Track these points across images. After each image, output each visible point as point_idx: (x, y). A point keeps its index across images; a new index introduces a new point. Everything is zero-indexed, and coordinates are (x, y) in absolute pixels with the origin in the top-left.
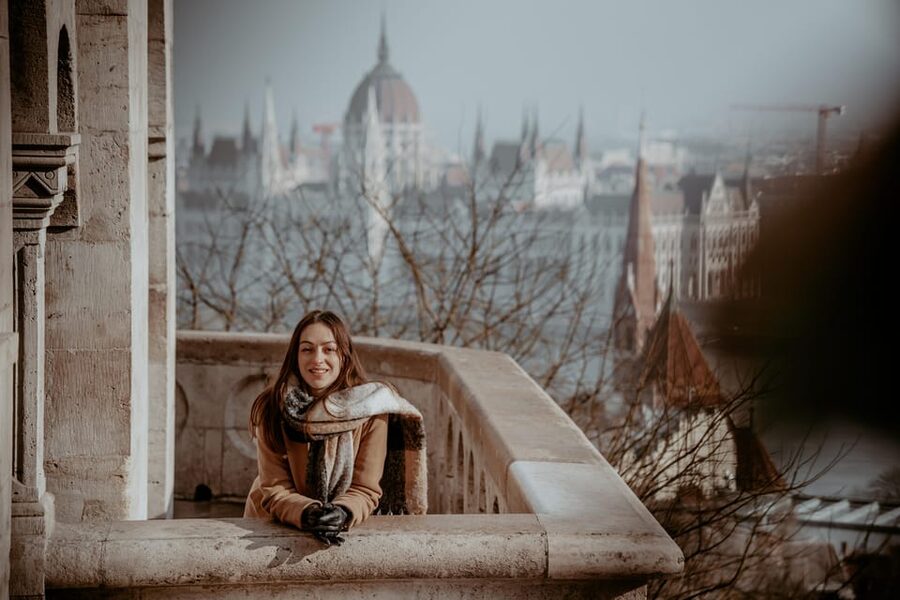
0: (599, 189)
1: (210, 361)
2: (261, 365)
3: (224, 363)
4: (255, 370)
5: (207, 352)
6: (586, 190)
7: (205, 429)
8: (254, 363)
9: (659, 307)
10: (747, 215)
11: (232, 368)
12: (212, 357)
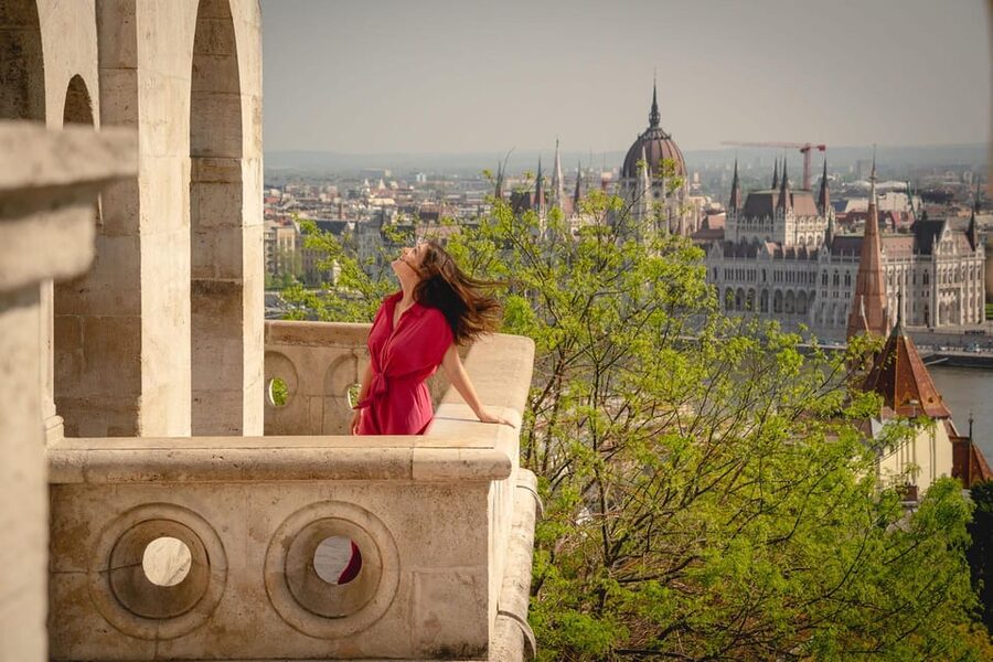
0: (839, 230)
1: (313, 344)
2: (351, 347)
3: (324, 345)
4: (347, 351)
5: (311, 338)
6: (828, 232)
7: (310, 396)
8: (346, 346)
9: (888, 333)
10: (974, 256)
11: (331, 349)
12: (316, 341)
